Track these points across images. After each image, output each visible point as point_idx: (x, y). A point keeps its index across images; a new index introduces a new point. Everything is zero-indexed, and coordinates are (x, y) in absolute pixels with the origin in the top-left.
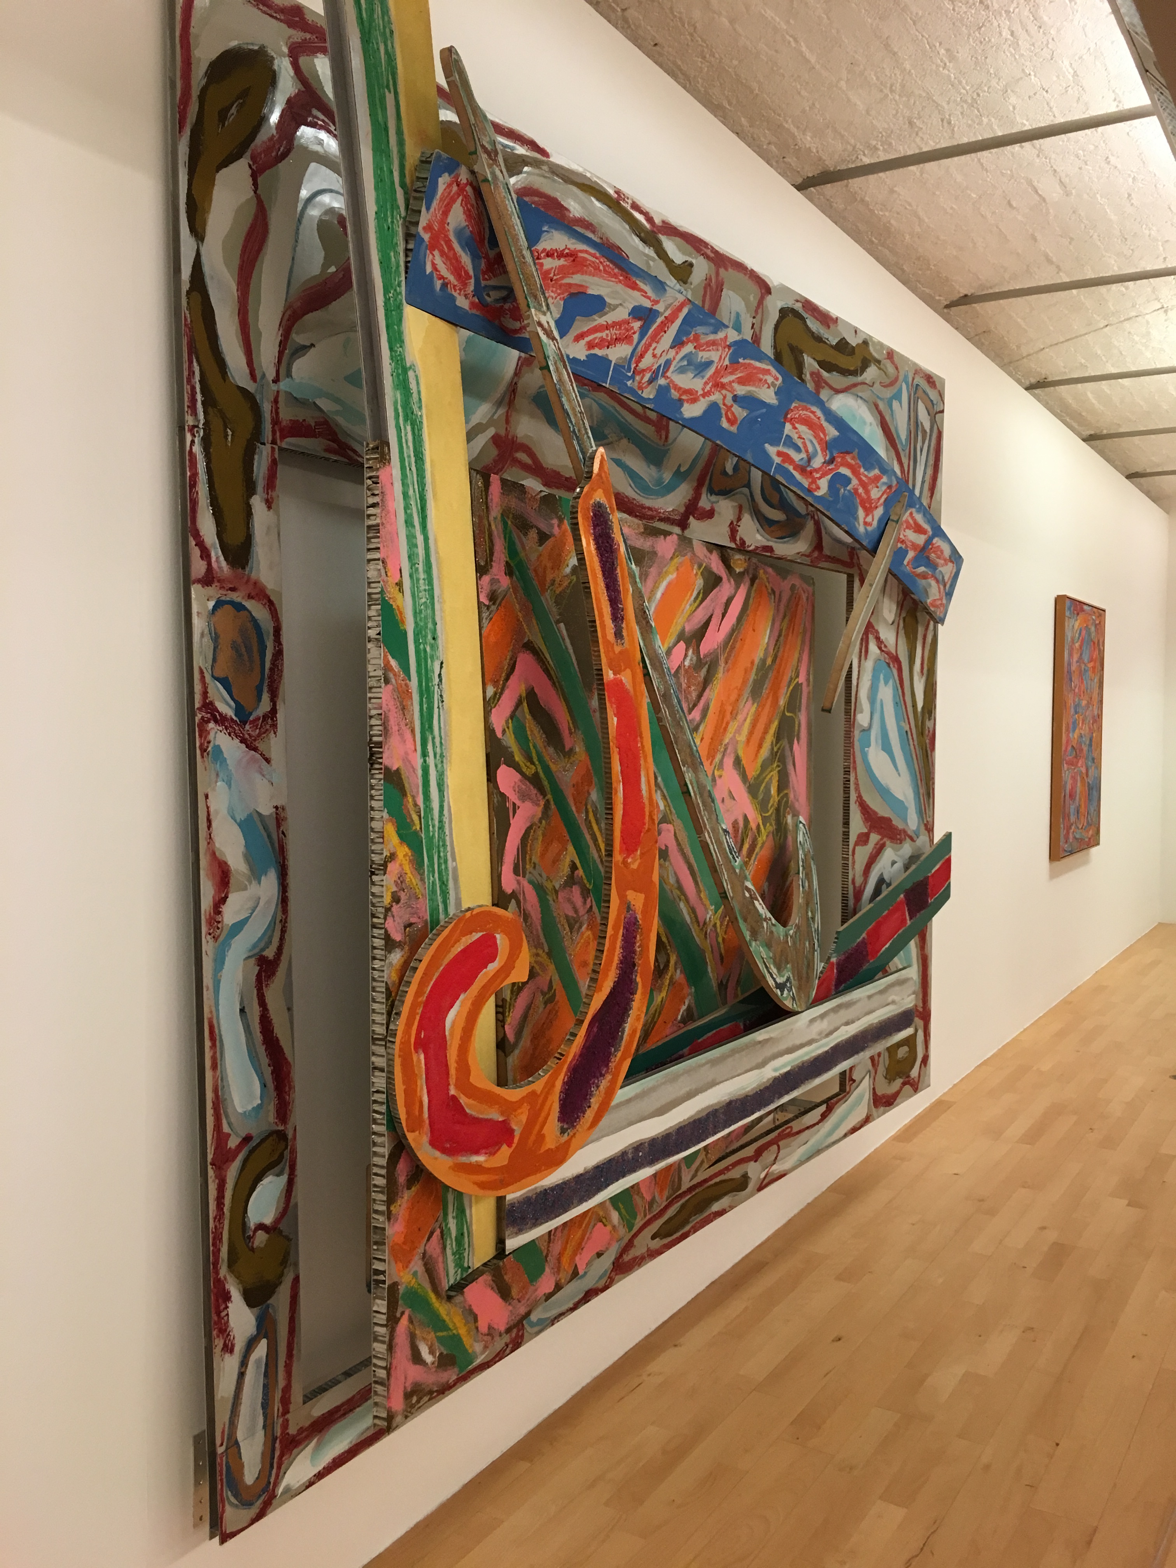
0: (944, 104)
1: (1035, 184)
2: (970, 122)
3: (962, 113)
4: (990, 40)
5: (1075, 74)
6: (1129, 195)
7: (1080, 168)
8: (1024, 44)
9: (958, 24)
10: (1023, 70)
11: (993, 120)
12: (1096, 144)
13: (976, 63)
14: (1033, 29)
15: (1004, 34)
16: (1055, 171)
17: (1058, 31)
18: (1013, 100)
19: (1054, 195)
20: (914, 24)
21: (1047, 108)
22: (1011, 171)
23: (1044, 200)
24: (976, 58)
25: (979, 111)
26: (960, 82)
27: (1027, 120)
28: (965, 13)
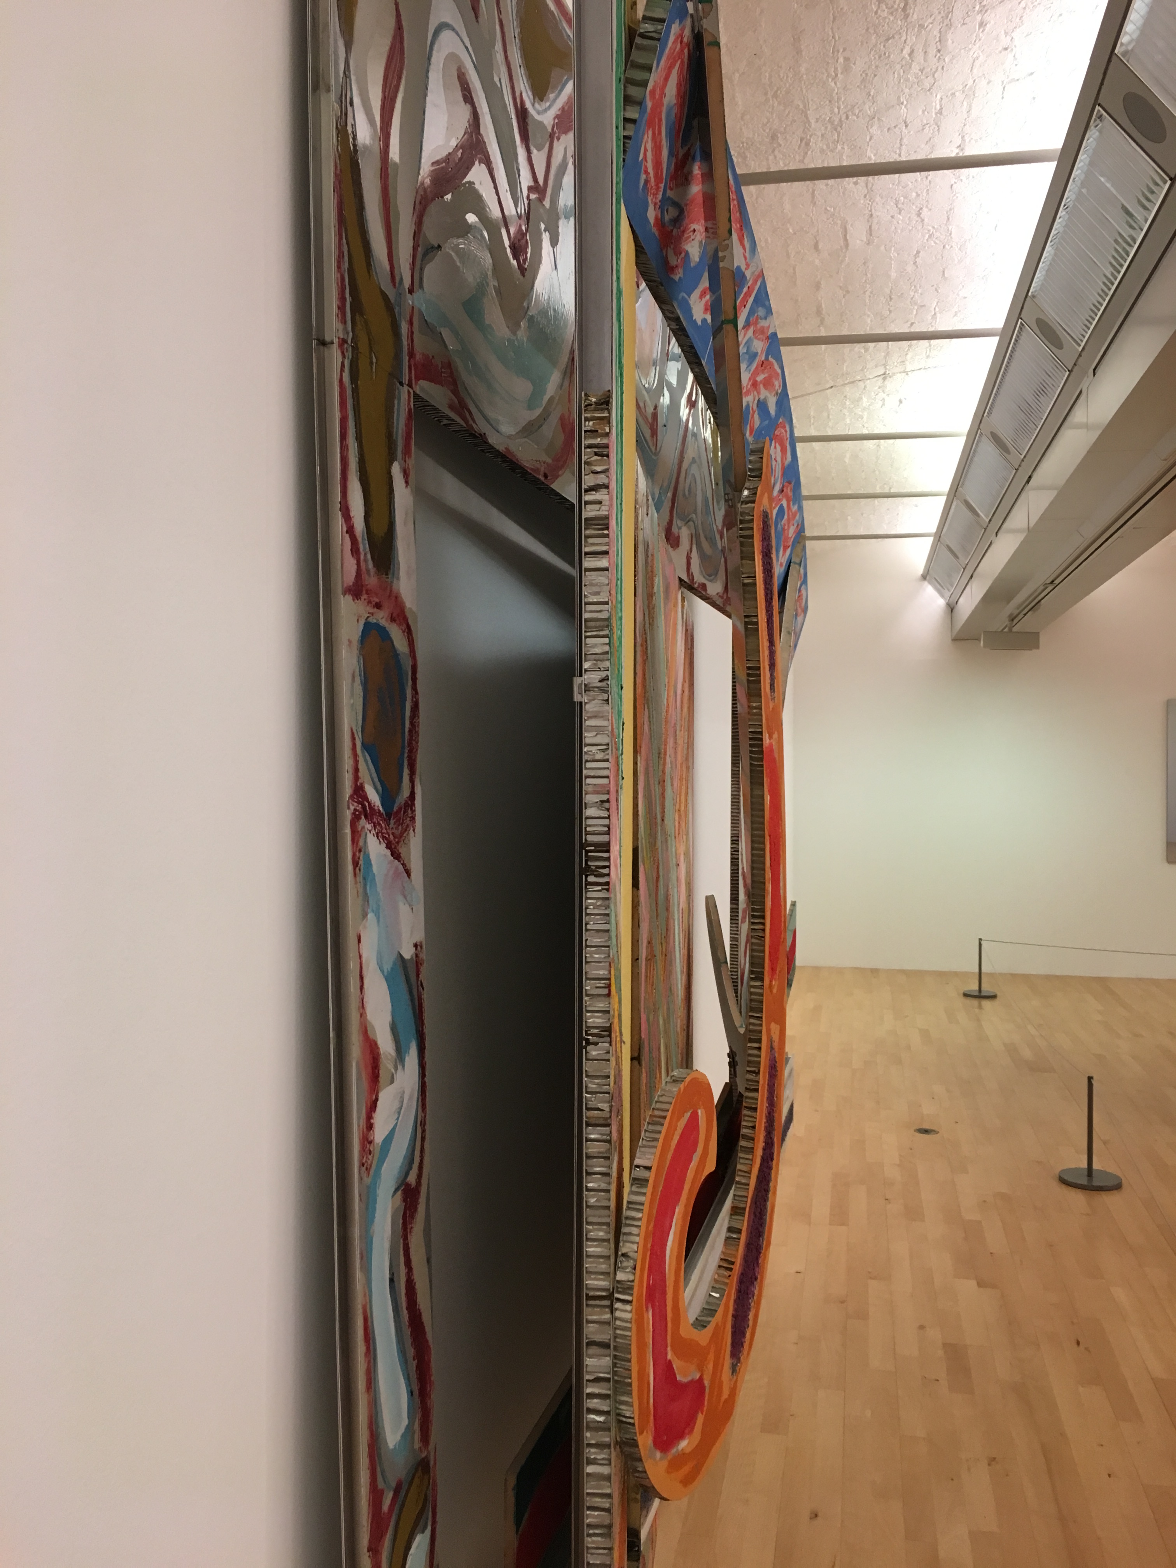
0: (813, 121)
1: (849, 227)
2: (825, 147)
3: (822, 135)
4: (889, 56)
5: (940, 112)
6: (918, 252)
7: (892, 217)
8: (915, 68)
9: (871, 31)
10: (899, 97)
11: (846, 147)
12: (919, 192)
13: (863, 80)
14: (932, 51)
15: (905, 52)
16: (871, 215)
17: (953, 57)
18: (874, 130)
19: (858, 241)
20: (834, 19)
21: (898, 145)
22: (834, 209)
23: (847, 245)
24: (867, 74)
25: (838, 136)
26: (839, 99)
27: (875, 155)
28: (885, 18)
